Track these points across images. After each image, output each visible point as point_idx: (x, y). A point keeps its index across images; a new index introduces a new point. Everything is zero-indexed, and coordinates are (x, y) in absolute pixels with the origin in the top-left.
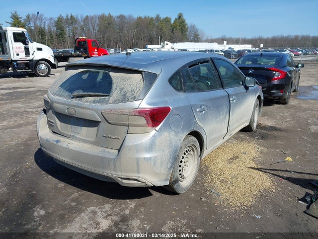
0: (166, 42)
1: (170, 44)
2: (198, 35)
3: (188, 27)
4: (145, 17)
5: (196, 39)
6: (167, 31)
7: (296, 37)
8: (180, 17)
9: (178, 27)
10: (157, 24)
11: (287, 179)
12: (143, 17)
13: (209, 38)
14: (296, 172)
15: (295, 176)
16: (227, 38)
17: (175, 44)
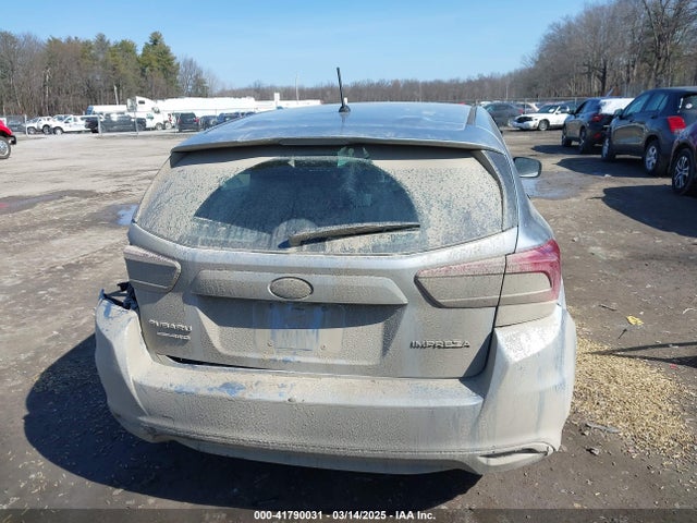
0: (139, 99)
1: (149, 103)
2: (203, 82)
3: (178, 64)
4: (69, 40)
5: (201, 90)
6: (129, 72)
7: (396, 84)
8: (155, 42)
9: (155, 64)
10: (101, 57)
11: (681, 361)
12: (63, 41)
13: (228, 88)
14: (680, 345)
15: (684, 352)
16: (265, 86)
17: (160, 102)
